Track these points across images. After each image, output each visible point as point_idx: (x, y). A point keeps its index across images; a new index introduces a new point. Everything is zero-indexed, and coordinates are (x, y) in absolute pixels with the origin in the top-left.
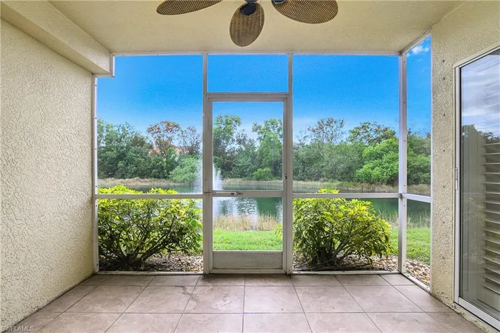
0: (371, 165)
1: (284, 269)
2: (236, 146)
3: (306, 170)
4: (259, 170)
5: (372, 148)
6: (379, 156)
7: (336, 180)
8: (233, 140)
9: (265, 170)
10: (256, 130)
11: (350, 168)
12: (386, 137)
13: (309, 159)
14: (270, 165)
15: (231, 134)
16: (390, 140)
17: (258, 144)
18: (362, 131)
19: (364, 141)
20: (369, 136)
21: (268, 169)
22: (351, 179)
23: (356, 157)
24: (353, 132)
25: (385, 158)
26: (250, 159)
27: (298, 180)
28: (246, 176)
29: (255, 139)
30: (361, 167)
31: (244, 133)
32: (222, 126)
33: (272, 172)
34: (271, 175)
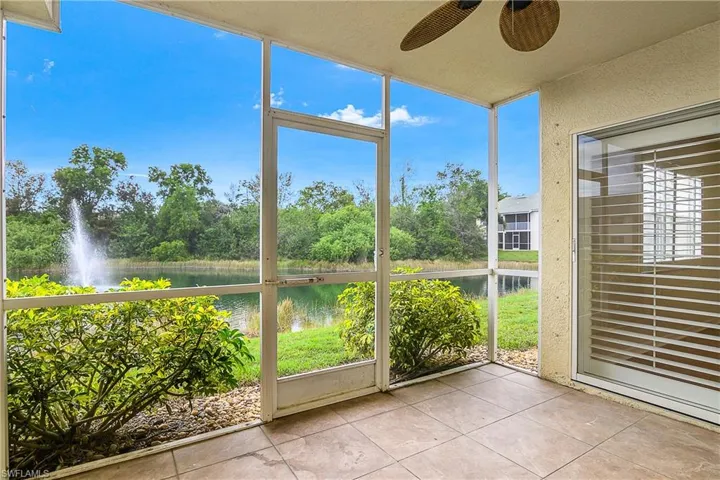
0: (330, 238)
1: (379, 385)
2: (116, 203)
3: (241, 243)
4: (163, 244)
5: (330, 216)
6: (339, 226)
7: (286, 258)
8: (110, 193)
9: (174, 243)
10: (156, 180)
11: (303, 241)
12: (343, 203)
13: (246, 228)
14: (184, 235)
15: (108, 182)
16: (350, 207)
17: (158, 202)
18: (315, 192)
19: (318, 206)
20: (323, 199)
21: (180, 243)
22: (305, 256)
23: (310, 227)
24: (304, 193)
25: (346, 229)
26: (145, 226)
27: (229, 259)
28: (137, 254)
29: (154, 195)
30: (318, 241)
31: (133, 182)
32: (87, 166)
33: (186, 247)
34: (185, 252)
